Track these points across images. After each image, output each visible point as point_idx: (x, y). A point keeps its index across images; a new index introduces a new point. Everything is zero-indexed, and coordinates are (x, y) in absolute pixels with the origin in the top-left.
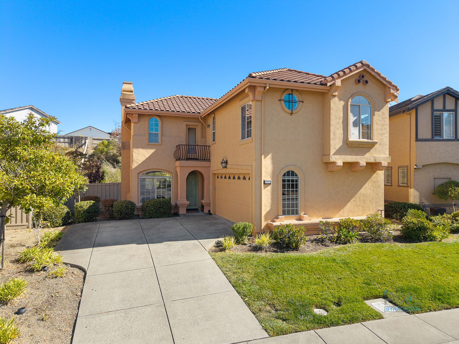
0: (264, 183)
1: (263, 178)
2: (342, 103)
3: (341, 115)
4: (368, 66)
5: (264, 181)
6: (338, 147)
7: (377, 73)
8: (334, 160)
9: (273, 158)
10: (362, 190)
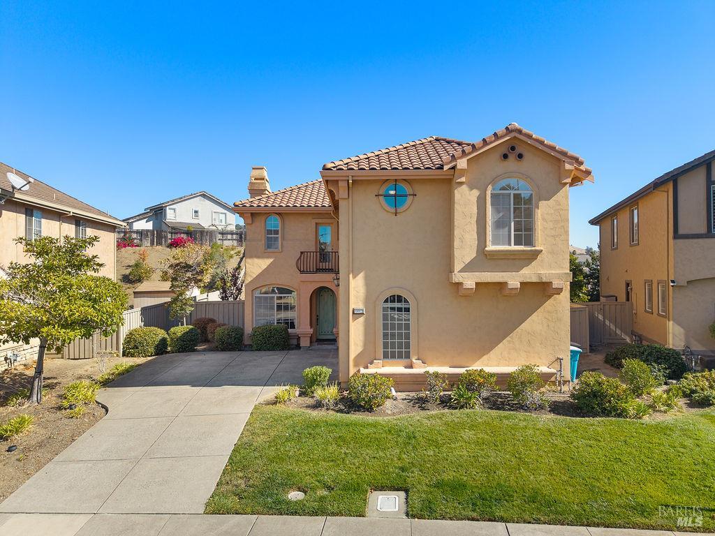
0: (353, 313)
1: (352, 306)
2: (476, 193)
3: (475, 210)
4: (520, 131)
5: (354, 310)
6: (468, 260)
7: (537, 140)
8: (461, 280)
9: (366, 278)
10: (525, 326)
